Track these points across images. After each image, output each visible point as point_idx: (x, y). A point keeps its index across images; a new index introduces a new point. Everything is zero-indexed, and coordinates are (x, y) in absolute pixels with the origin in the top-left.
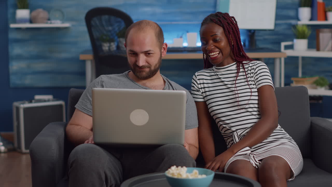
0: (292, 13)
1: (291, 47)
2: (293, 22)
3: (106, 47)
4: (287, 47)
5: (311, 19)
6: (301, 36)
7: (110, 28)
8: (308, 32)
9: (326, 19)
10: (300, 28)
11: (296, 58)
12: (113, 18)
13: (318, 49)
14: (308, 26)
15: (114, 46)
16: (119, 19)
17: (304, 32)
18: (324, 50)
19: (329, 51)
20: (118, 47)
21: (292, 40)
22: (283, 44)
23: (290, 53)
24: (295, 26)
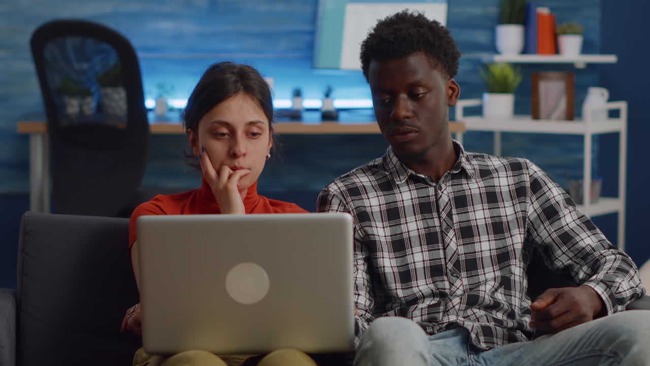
0: (481, 37)
1: (477, 111)
2: (485, 57)
3: (73, 106)
4: (468, 112)
5: (525, 51)
6: (500, 87)
7: (85, 66)
8: (514, 79)
9: (556, 50)
10: (497, 71)
11: (489, 135)
12: (90, 44)
13: (536, 116)
14: (515, 66)
15: (90, 105)
16: (106, 46)
17: (505, 78)
18: (548, 117)
19: (559, 119)
20: (100, 108)
21: (480, 97)
22: (461, 104)
23: (474, 124)
24: (486, 67)
